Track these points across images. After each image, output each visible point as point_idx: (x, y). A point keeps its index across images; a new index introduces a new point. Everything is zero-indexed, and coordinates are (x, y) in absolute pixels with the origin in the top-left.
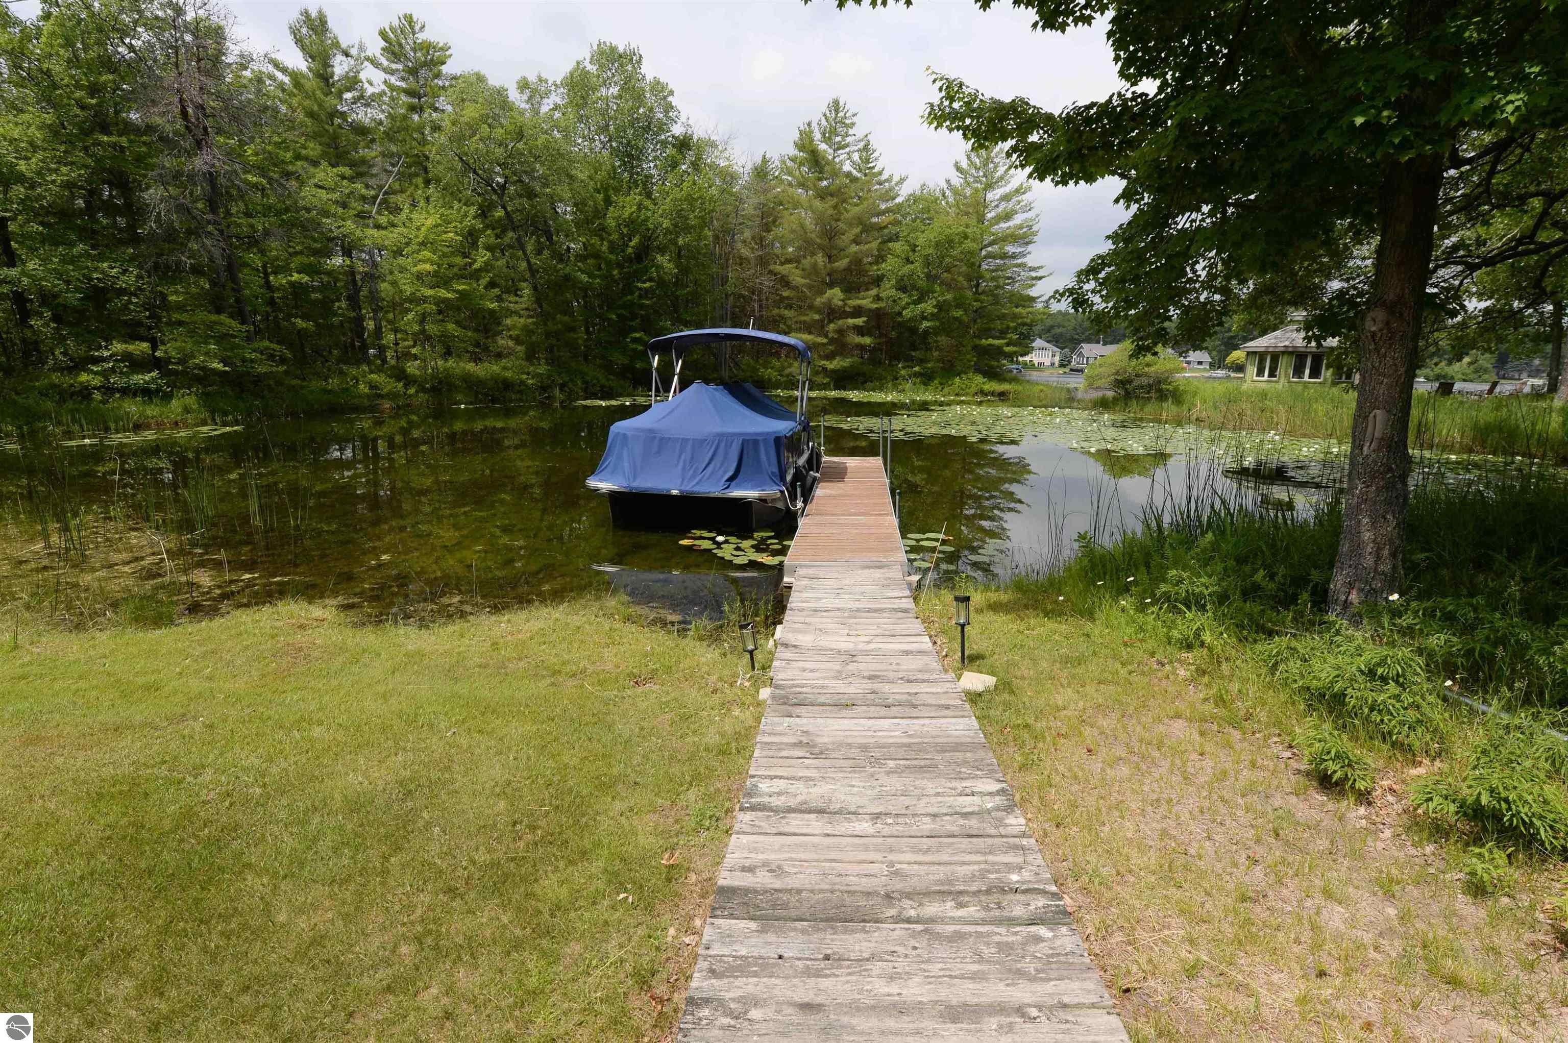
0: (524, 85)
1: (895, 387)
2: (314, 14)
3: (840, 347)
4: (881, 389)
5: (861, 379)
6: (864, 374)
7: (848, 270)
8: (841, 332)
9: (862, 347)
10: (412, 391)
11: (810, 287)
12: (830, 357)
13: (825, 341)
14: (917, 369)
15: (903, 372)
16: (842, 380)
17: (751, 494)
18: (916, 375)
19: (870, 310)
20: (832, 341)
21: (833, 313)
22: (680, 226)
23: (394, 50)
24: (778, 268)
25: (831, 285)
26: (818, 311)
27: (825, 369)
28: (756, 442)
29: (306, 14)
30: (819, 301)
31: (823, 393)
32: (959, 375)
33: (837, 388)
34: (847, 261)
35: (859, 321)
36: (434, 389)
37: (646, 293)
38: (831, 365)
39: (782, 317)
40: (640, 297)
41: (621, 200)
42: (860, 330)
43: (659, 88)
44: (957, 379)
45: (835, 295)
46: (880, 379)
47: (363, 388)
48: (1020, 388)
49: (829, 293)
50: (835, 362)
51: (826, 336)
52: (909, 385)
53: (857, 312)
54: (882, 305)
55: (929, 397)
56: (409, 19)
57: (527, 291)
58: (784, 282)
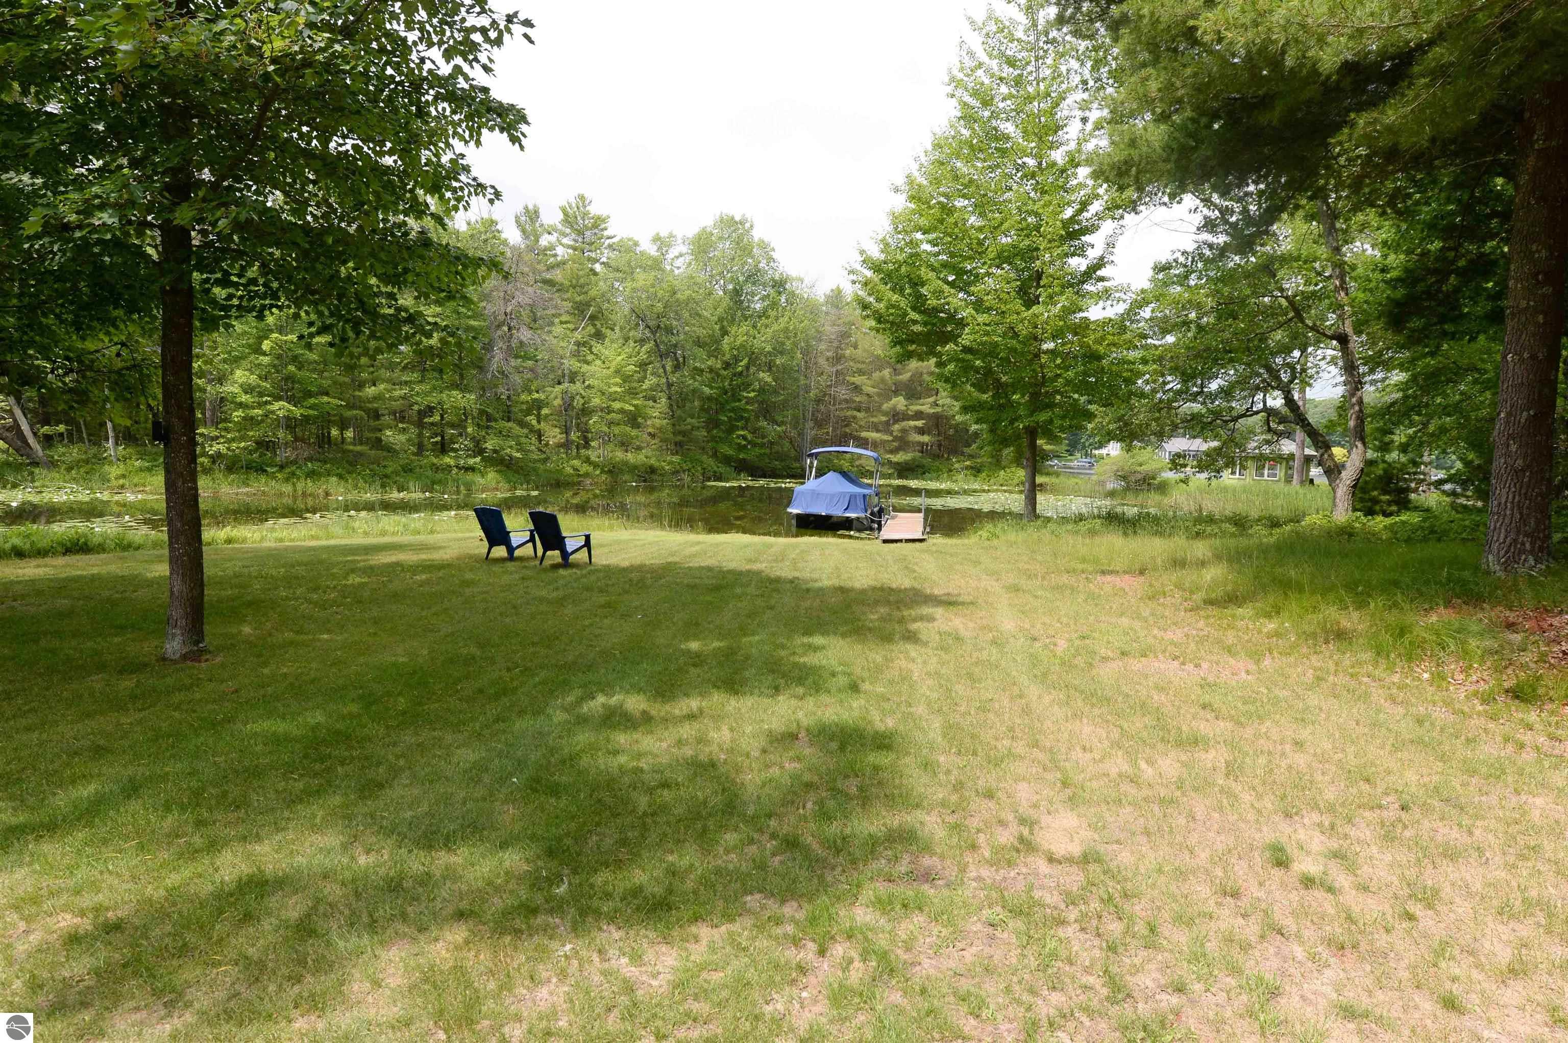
0: (657, 239)
1: (950, 478)
2: (531, 207)
3: (903, 444)
4: (937, 479)
5: (920, 471)
6: (923, 467)
7: (911, 380)
8: (904, 431)
9: (922, 444)
10: (598, 472)
11: (879, 395)
12: (893, 451)
13: (890, 438)
14: (968, 463)
15: (956, 466)
16: (905, 470)
17: (853, 515)
18: (967, 468)
19: (928, 414)
20: (896, 439)
21: (897, 416)
22: (779, 351)
23: (568, 219)
24: (852, 379)
25: (896, 393)
26: (885, 414)
27: (890, 462)
28: (855, 496)
29: (526, 208)
30: (885, 406)
31: (888, 482)
32: (1004, 468)
33: (900, 476)
34: (909, 374)
35: (919, 423)
36: (610, 472)
37: (749, 401)
38: (896, 458)
39: (855, 417)
40: (747, 403)
41: (733, 330)
42: (921, 431)
43: (764, 246)
44: (1002, 472)
45: (900, 402)
46: (938, 470)
47: (569, 470)
48: (1057, 481)
49: (894, 400)
50: (898, 456)
51: (891, 434)
52: (961, 477)
53: (919, 415)
54: (939, 409)
55: (976, 486)
56: (582, 198)
57: (664, 400)
58: (857, 389)
